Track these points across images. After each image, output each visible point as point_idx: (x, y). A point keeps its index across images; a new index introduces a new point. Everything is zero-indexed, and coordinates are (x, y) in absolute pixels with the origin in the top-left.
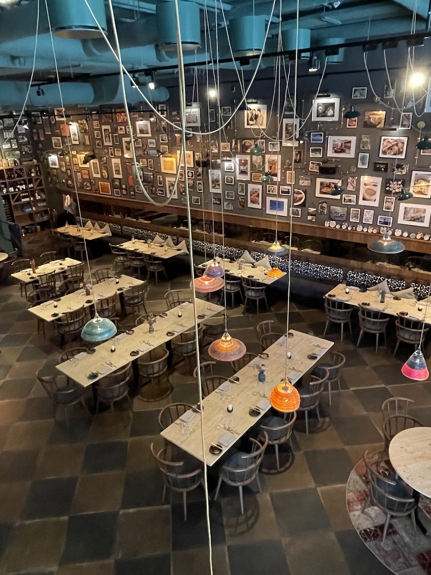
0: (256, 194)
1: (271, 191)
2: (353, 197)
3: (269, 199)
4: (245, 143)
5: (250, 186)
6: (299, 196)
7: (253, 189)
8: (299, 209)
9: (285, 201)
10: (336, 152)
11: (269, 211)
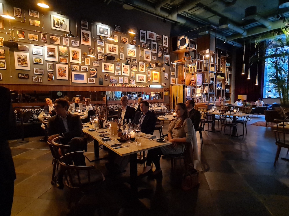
1: (75, 69)
2: (119, 72)
3: (73, 74)
4: (53, 37)
5: (58, 66)
6: (93, 72)
7: (61, 67)
8: (93, 79)
9: (85, 75)
10: (110, 51)
11: (74, 81)
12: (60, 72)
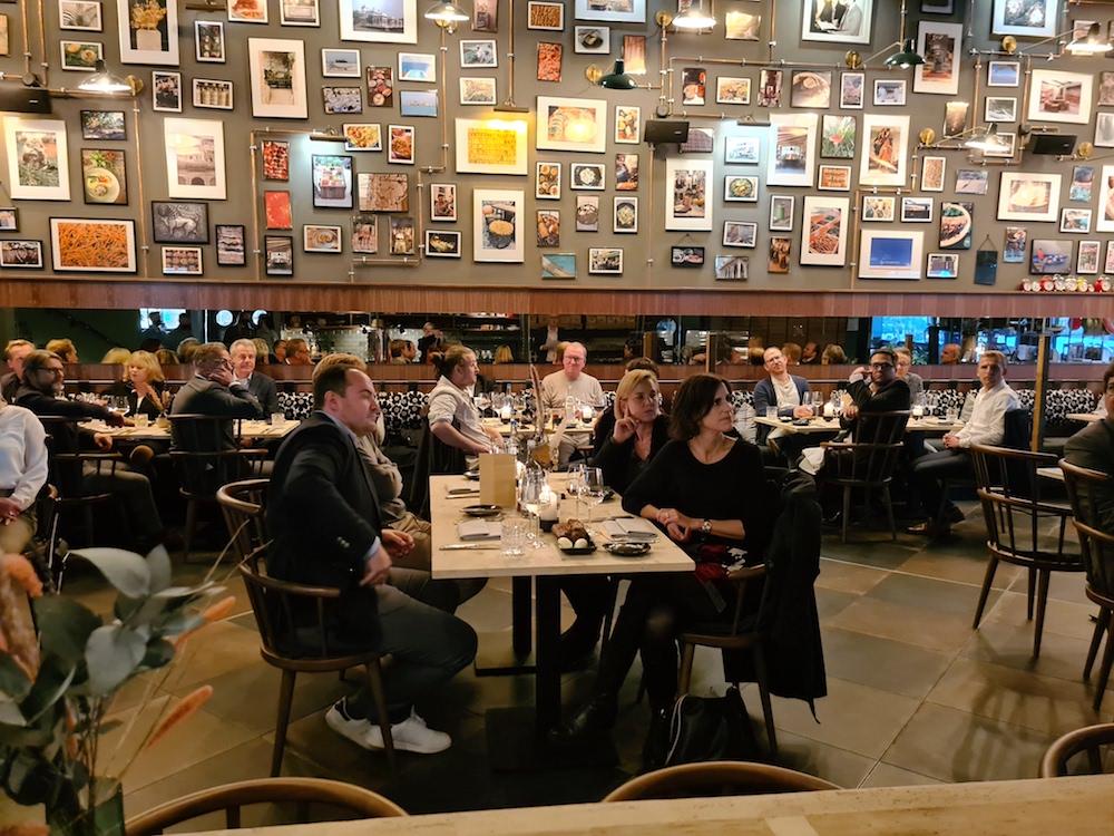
0: (829, 225)
1: (875, 214)
2: (1085, 215)
3: (868, 235)
4: (802, 79)
5: (813, 204)
6: (956, 221)
7: (821, 211)
8: (952, 256)
9: (917, 238)
10: (1048, 108)
11: (867, 270)
12: (817, 232)
